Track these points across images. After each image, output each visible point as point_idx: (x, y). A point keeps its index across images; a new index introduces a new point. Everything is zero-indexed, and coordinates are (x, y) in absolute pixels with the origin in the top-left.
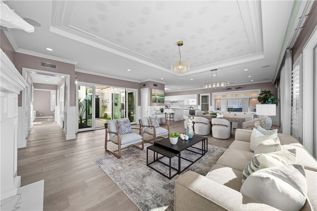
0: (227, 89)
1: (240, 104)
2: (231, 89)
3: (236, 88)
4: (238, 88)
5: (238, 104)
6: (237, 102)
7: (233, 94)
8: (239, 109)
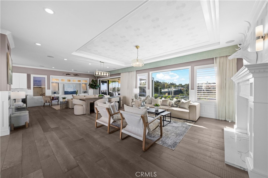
0: (67, 74)
1: (74, 88)
2: (70, 74)
3: (74, 75)
4: (75, 75)
5: (72, 88)
6: (72, 86)
7: (71, 79)
8: (74, 92)
